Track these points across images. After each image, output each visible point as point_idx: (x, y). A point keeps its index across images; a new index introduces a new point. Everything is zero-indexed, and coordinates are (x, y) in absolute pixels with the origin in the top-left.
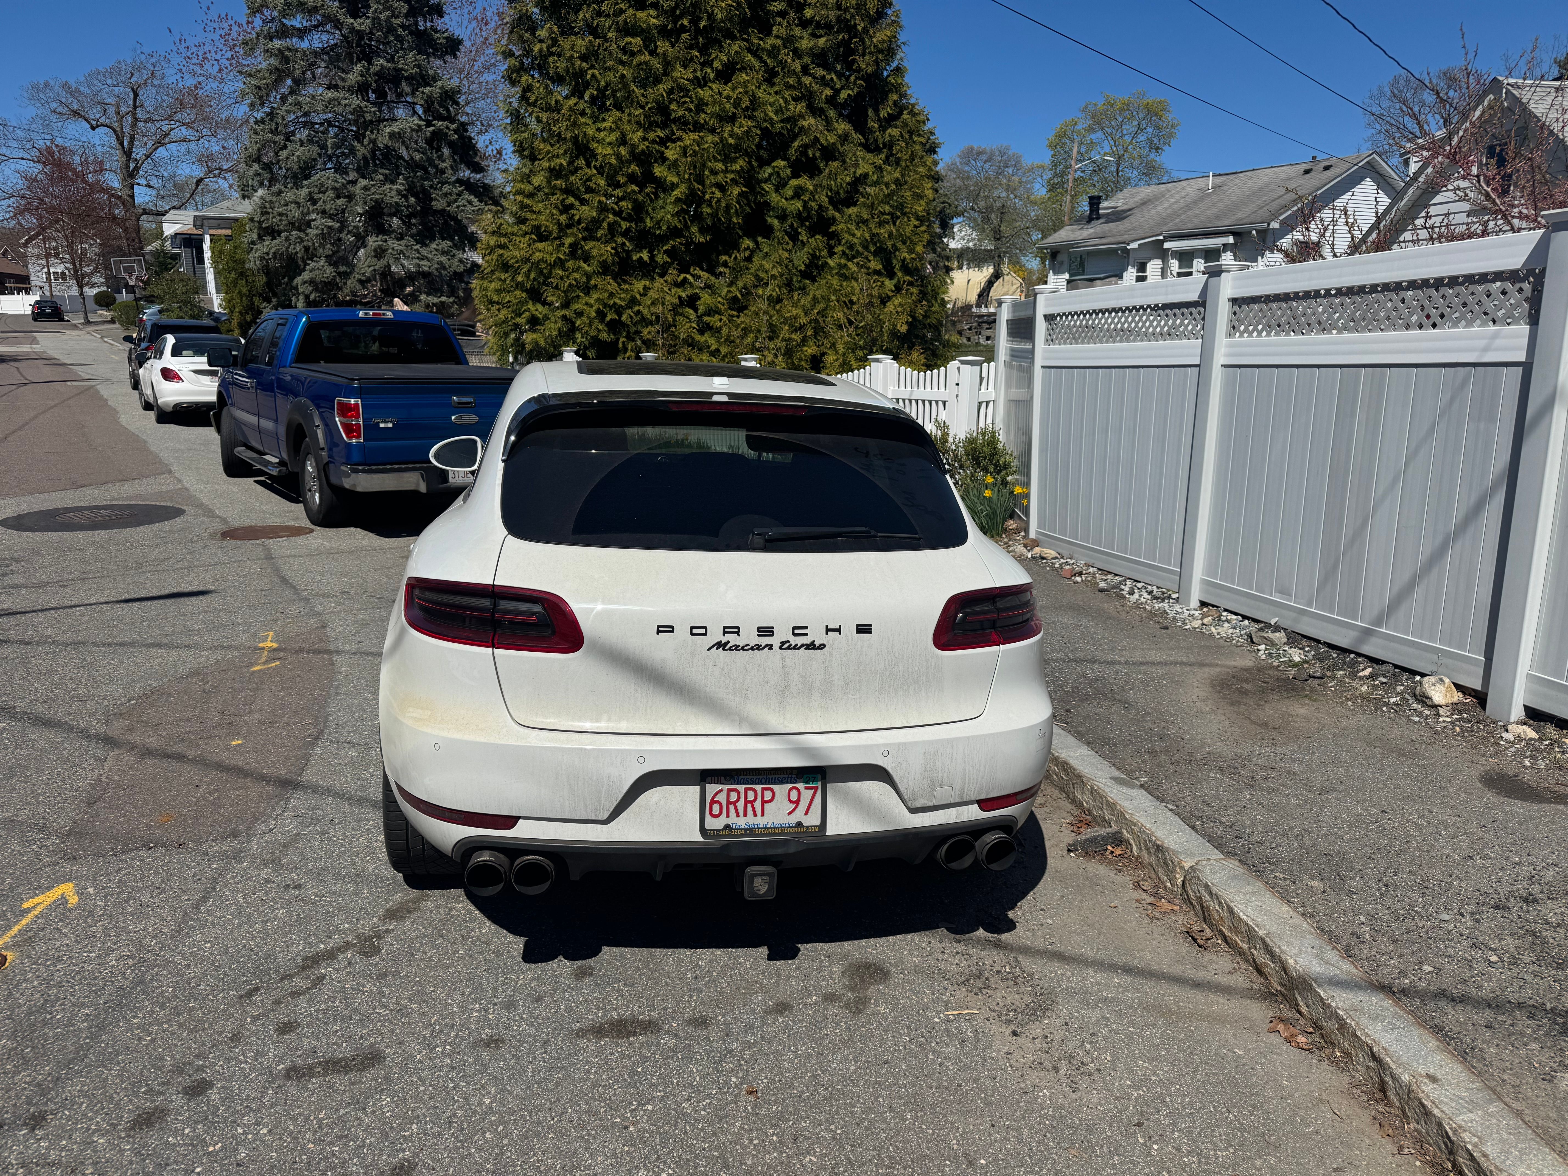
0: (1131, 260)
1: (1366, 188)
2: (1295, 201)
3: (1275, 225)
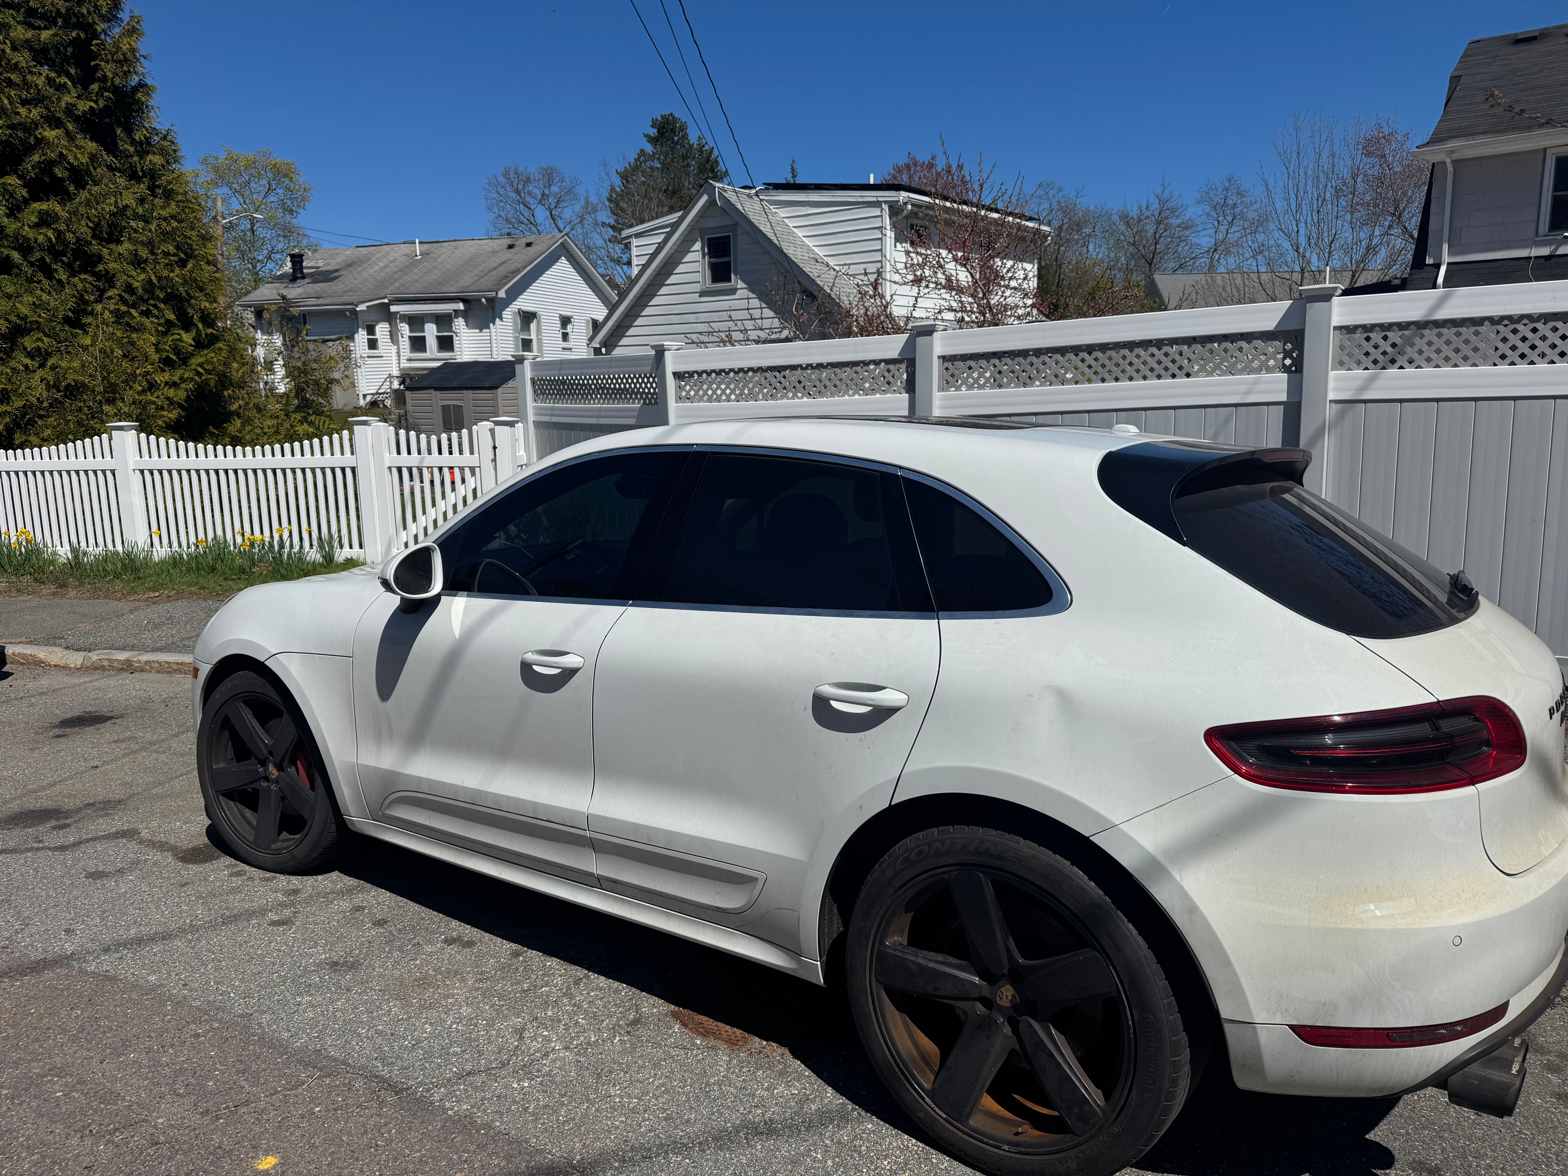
0: (360, 322)
1: (563, 266)
2: (513, 272)
3: (502, 294)
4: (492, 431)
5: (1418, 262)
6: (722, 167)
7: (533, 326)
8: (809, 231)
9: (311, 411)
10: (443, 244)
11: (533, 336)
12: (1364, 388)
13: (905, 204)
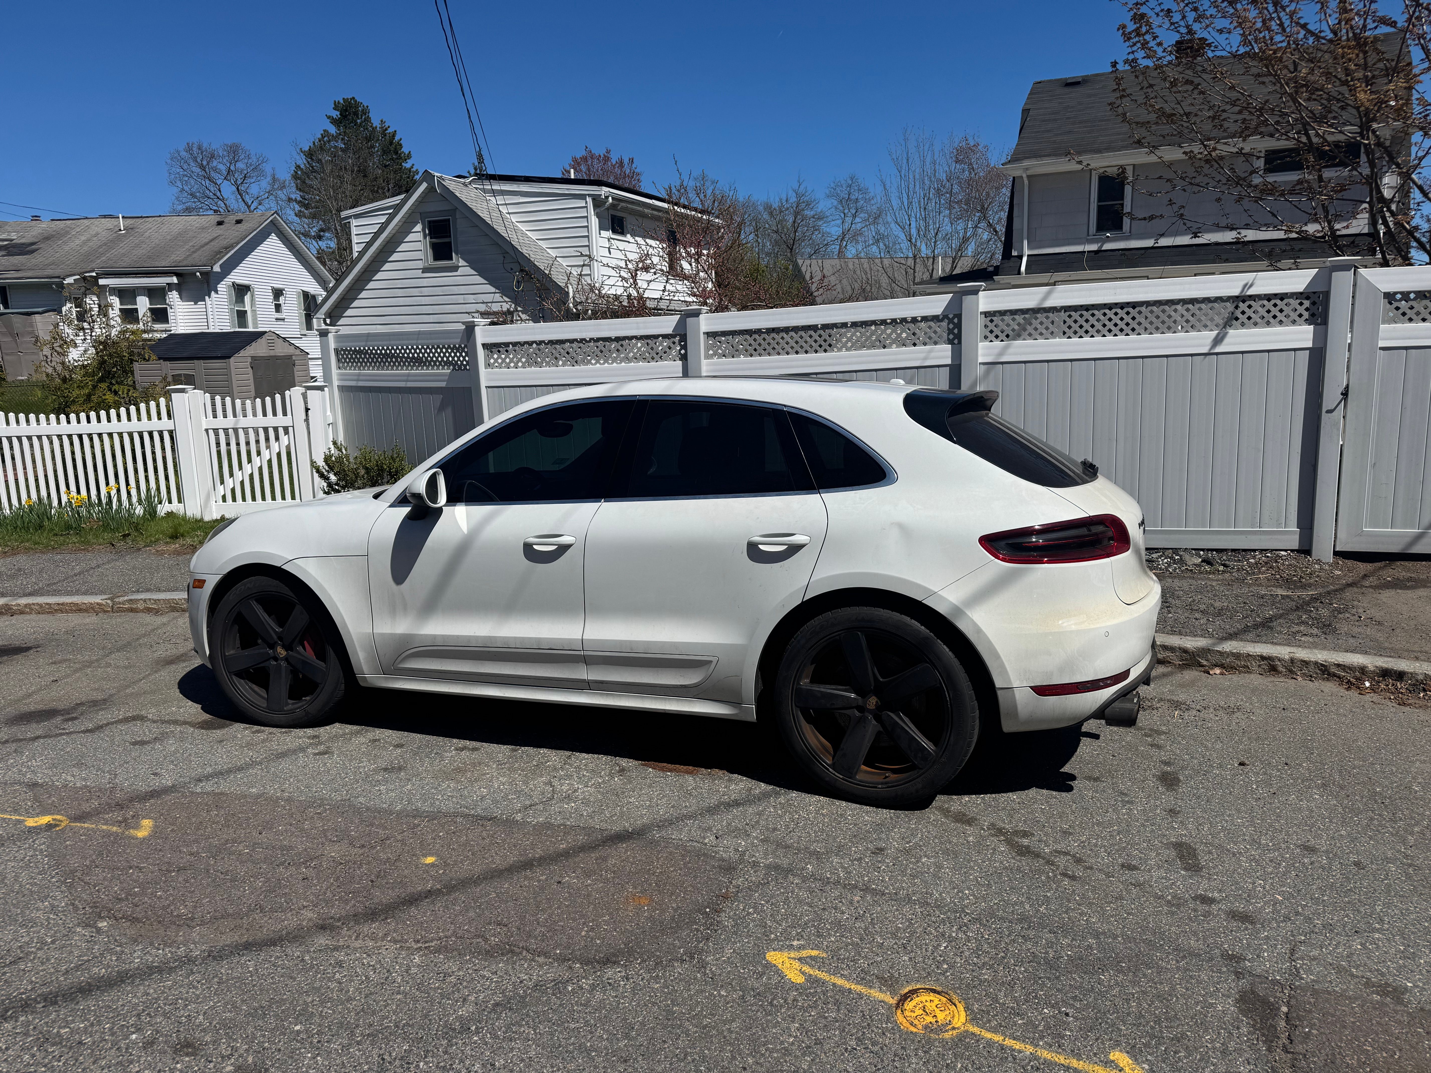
0: (68, 295)
1: (273, 242)
2: (226, 248)
3: (217, 268)
4: (305, 396)
5: (1007, 254)
6: (405, 150)
7: (247, 298)
8: (521, 217)
9: (114, 381)
10: (147, 219)
11: (247, 307)
12: (1001, 354)
13: (607, 197)
